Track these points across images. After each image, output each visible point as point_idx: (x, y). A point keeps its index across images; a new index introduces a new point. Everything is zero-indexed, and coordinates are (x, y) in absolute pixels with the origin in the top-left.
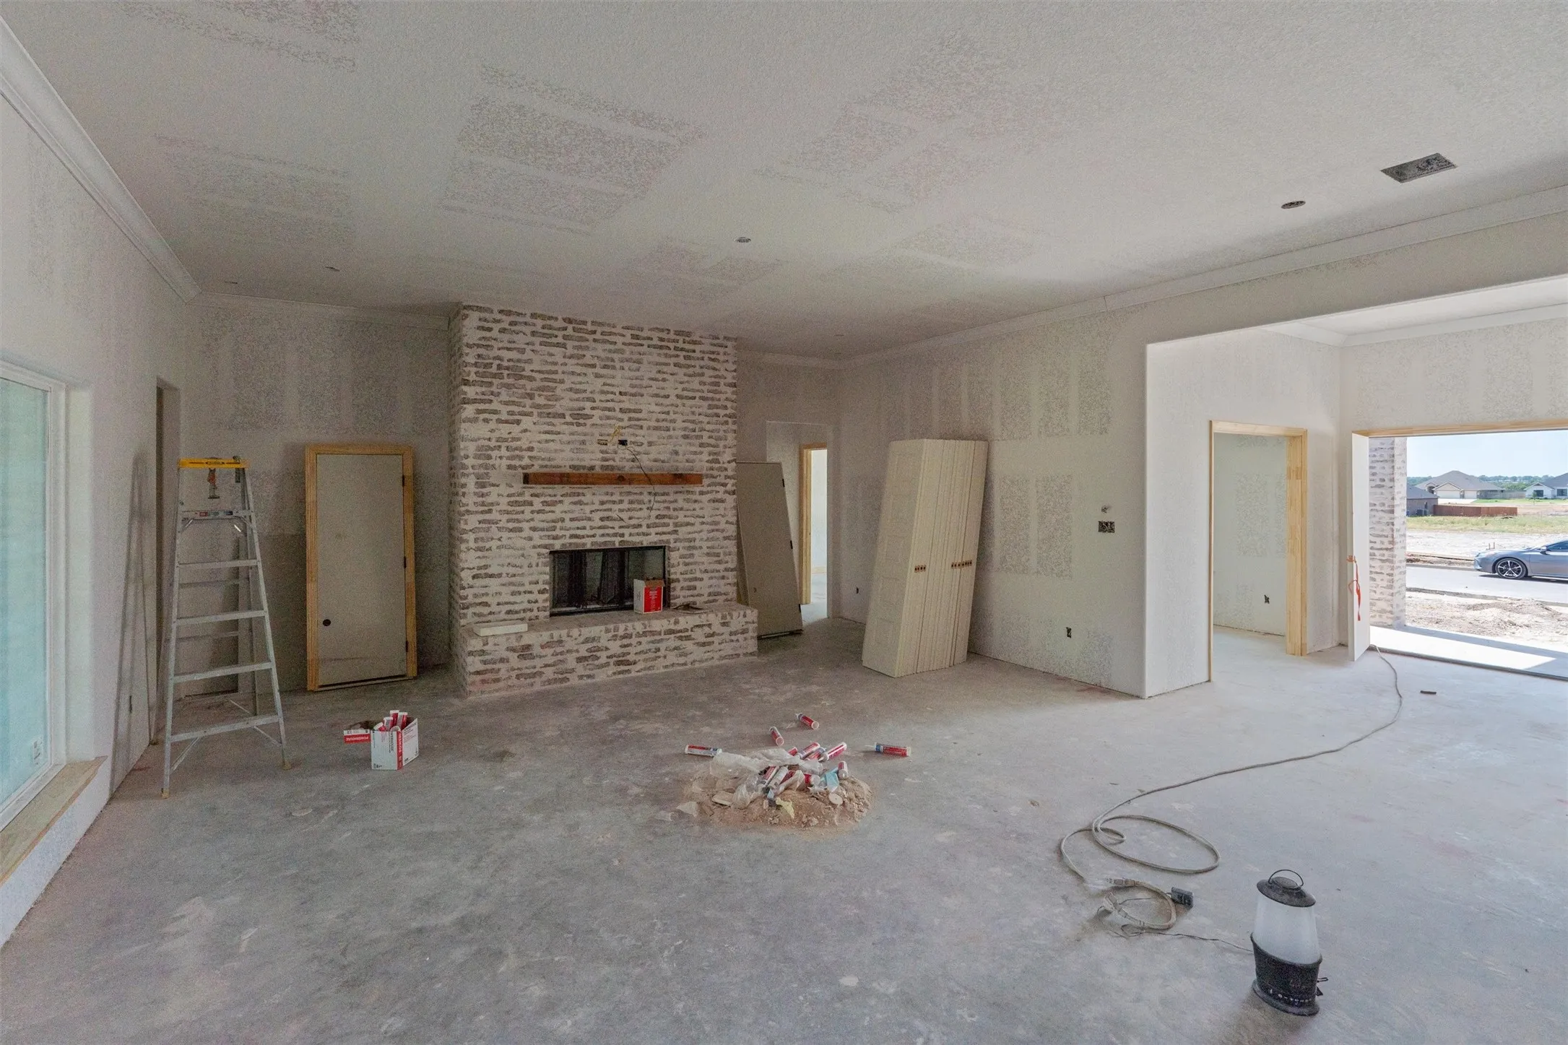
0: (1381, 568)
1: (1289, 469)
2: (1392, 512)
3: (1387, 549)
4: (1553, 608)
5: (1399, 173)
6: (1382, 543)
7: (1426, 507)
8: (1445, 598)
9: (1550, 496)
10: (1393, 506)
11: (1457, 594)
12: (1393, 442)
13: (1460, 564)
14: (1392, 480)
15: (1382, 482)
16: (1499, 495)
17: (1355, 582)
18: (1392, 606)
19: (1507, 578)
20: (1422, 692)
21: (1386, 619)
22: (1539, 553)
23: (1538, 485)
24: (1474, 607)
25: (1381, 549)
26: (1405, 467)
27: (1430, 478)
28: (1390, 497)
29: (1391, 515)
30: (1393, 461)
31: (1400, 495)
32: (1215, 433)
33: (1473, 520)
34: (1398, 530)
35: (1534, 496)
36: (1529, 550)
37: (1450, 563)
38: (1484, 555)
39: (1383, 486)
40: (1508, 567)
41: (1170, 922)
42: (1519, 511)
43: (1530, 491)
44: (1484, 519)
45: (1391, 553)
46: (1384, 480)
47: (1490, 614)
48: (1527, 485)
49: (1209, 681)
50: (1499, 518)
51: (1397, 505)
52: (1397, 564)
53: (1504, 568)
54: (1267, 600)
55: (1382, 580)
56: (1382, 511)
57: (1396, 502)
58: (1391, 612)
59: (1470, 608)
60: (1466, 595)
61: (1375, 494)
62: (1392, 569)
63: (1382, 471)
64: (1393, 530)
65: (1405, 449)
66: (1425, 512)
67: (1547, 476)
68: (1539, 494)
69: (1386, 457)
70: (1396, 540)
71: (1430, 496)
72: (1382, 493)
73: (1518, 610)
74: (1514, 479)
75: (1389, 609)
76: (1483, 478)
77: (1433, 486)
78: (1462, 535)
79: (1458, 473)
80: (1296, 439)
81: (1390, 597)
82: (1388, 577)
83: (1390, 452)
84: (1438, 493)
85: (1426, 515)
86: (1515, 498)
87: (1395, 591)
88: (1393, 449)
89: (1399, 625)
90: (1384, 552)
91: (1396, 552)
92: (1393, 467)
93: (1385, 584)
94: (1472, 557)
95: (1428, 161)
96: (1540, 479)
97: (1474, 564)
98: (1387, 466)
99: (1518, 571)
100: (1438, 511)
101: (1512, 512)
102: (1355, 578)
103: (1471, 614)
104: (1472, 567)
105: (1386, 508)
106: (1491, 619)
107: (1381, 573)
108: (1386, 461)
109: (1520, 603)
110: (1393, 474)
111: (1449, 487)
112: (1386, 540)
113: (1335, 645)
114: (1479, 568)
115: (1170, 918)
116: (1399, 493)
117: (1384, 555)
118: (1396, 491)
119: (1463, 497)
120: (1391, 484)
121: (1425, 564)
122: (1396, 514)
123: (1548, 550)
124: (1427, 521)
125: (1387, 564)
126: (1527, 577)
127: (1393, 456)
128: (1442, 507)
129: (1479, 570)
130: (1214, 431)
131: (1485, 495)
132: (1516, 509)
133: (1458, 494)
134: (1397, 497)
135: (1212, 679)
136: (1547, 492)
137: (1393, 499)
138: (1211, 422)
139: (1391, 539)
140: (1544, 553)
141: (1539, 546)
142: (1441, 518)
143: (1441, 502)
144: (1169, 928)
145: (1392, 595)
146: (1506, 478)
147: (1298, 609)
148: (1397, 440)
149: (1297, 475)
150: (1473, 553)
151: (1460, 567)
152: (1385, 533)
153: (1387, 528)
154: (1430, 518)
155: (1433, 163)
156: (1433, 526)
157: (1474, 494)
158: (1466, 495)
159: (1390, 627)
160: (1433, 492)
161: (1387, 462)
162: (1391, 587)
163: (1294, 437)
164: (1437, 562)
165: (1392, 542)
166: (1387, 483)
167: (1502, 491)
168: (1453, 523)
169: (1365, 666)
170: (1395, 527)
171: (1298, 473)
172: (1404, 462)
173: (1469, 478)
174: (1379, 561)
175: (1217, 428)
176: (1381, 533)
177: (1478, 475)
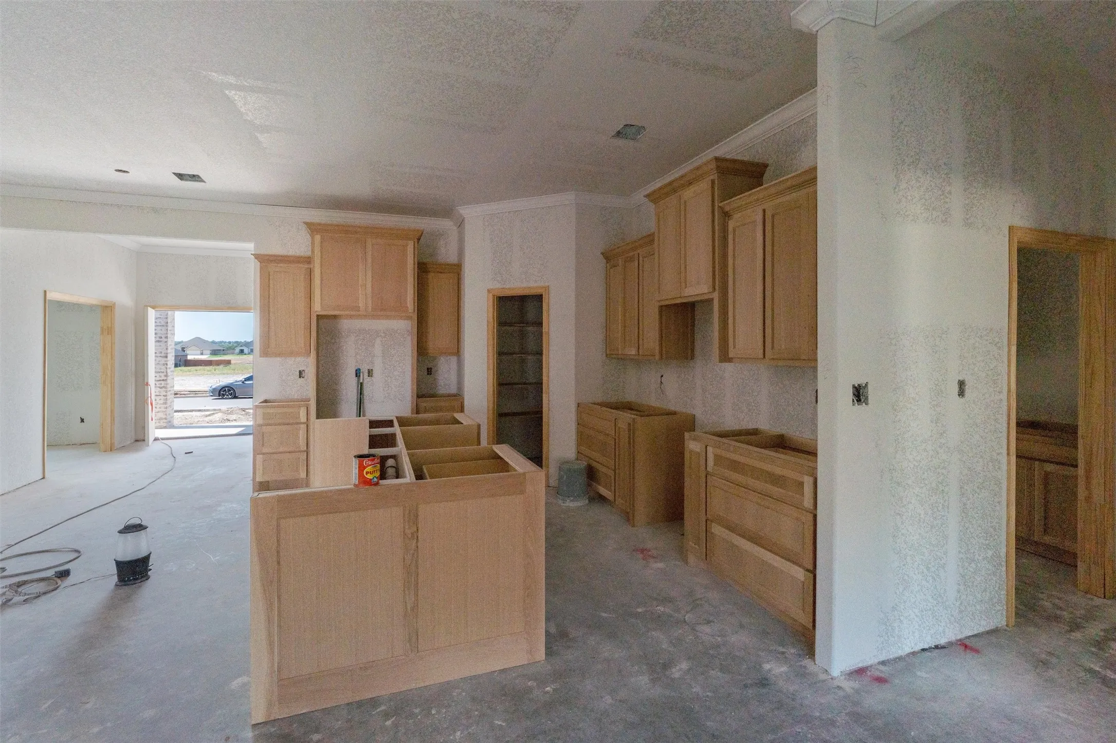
0: (160, 392)
1: (102, 328)
2: (166, 357)
3: (163, 380)
4: (247, 411)
5: (181, 176)
6: (160, 377)
7: (180, 361)
8: (194, 413)
9: (247, 353)
10: (167, 354)
11: (200, 411)
12: (167, 314)
13: (201, 394)
14: (167, 337)
15: (162, 339)
16: (222, 352)
17: (150, 398)
18: (166, 414)
19: (226, 399)
20: (186, 453)
21: (162, 424)
22: (241, 383)
23: (241, 346)
24: (209, 415)
25: (160, 380)
26: (174, 330)
27: (182, 342)
28: (165, 348)
29: (166, 359)
30: (167, 326)
31: (171, 347)
32: (49, 300)
33: (208, 368)
34: (169, 368)
35: (240, 352)
36: (236, 382)
37: (196, 394)
38: (214, 387)
39: (161, 341)
40: (226, 392)
41: (58, 584)
42: (232, 362)
43: (237, 350)
44: (214, 368)
45: (166, 382)
46: (161, 338)
47: (218, 416)
48: (236, 347)
49: (43, 478)
50: (221, 367)
51: (170, 353)
52: (169, 389)
53: (224, 393)
54: (82, 420)
55: (160, 399)
56: (160, 356)
57: (169, 351)
58: (166, 419)
59: (207, 416)
60: (205, 410)
61: (157, 346)
62: (166, 392)
63: (160, 332)
64: (167, 368)
65: (174, 319)
66: (180, 364)
67: (246, 341)
68: (242, 352)
69: (163, 323)
70: (169, 374)
71: (183, 353)
72: (160, 346)
73: (231, 413)
74: (230, 343)
75: (164, 417)
76: (213, 342)
77: (184, 347)
78: (202, 377)
79: (199, 338)
80: (107, 309)
81: (164, 410)
82: (164, 397)
83: (165, 320)
84: (188, 352)
85: (180, 366)
86: (230, 354)
87: (168, 405)
88: (167, 318)
89: (170, 425)
90: (162, 382)
91: (169, 381)
92: (167, 330)
93: (162, 402)
94: (207, 389)
95: (194, 176)
96: (243, 343)
97: (209, 393)
98: (164, 328)
99: (231, 394)
100: (189, 364)
101: (228, 362)
102: (149, 396)
103: (207, 419)
104: (208, 395)
105: (163, 355)
106: (218, 419)
107: (160, 395)
108: (163, 326)
109: (232, 409)
110: (167, 334)
111: (193, 348)
112: (162, 375)
113: (132, 441)
114: (212, 394)
115: (57, 584)
116: (170, 345)
117: (161, 384)
118: (169, 344)
119: (202, 354)
120: (165, 340)
121: (182, 396)
122: (169, 358)
123: (245, 381)
124: (181, 370)
125: (164, 389)
126: (235, 397)
127: (167, 323)
128: (190, 361)
129: (211, 396)
130: (47, 298)
131: (214, 352)
132: (230, 361)
133: (199, 352)
134: (169, 348)
135: (46, 476)
136: (246, 350)
137: (167, 349)
138: (45, 292)
139: (166, 374)
140: (243, 382)
141: (241, 379)
142: (189, 368)
143: (189, 357)
144: (58, 587)
145: (166, 408)
146: (225, 342)
147: (109, 421)
148: (170, 313)
149: (108, 332)
150: (208, 387)
151: (202, 395)
152: (162, 371)
153: (163, 367)
154: (183, 368)
155: (195, 178)
156: (185, 373)
157: (209, 352)
158: (204, 353)
159: (165, 427)
160: (184, 351)
161: (165, 326)
162: (165, 403)
163: (106, 307)
164: (188, 394)
165: (166, 376)
166: (164, 340)
167: (223, 350)
168: (196, 370)
169: (153, 448)
170: (168, 367)
171: (108, 330)
172: (173, 327)
173: (205, 342)
174: (158, 388)
175: (50, 296)
176: (159, 371)
177: (210, 340)
